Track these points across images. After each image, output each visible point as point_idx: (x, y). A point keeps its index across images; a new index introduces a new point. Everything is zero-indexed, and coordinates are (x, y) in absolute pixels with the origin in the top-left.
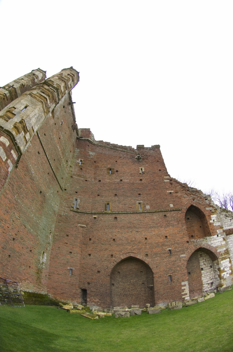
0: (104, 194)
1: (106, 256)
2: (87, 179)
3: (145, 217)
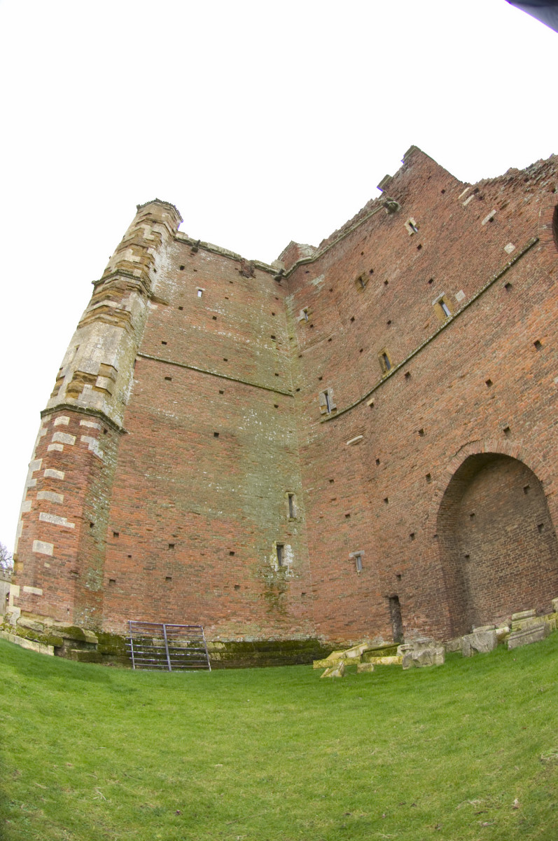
0: (368, 341)
1: (417, 485)
2: (330, 337)
3: (465, 326)
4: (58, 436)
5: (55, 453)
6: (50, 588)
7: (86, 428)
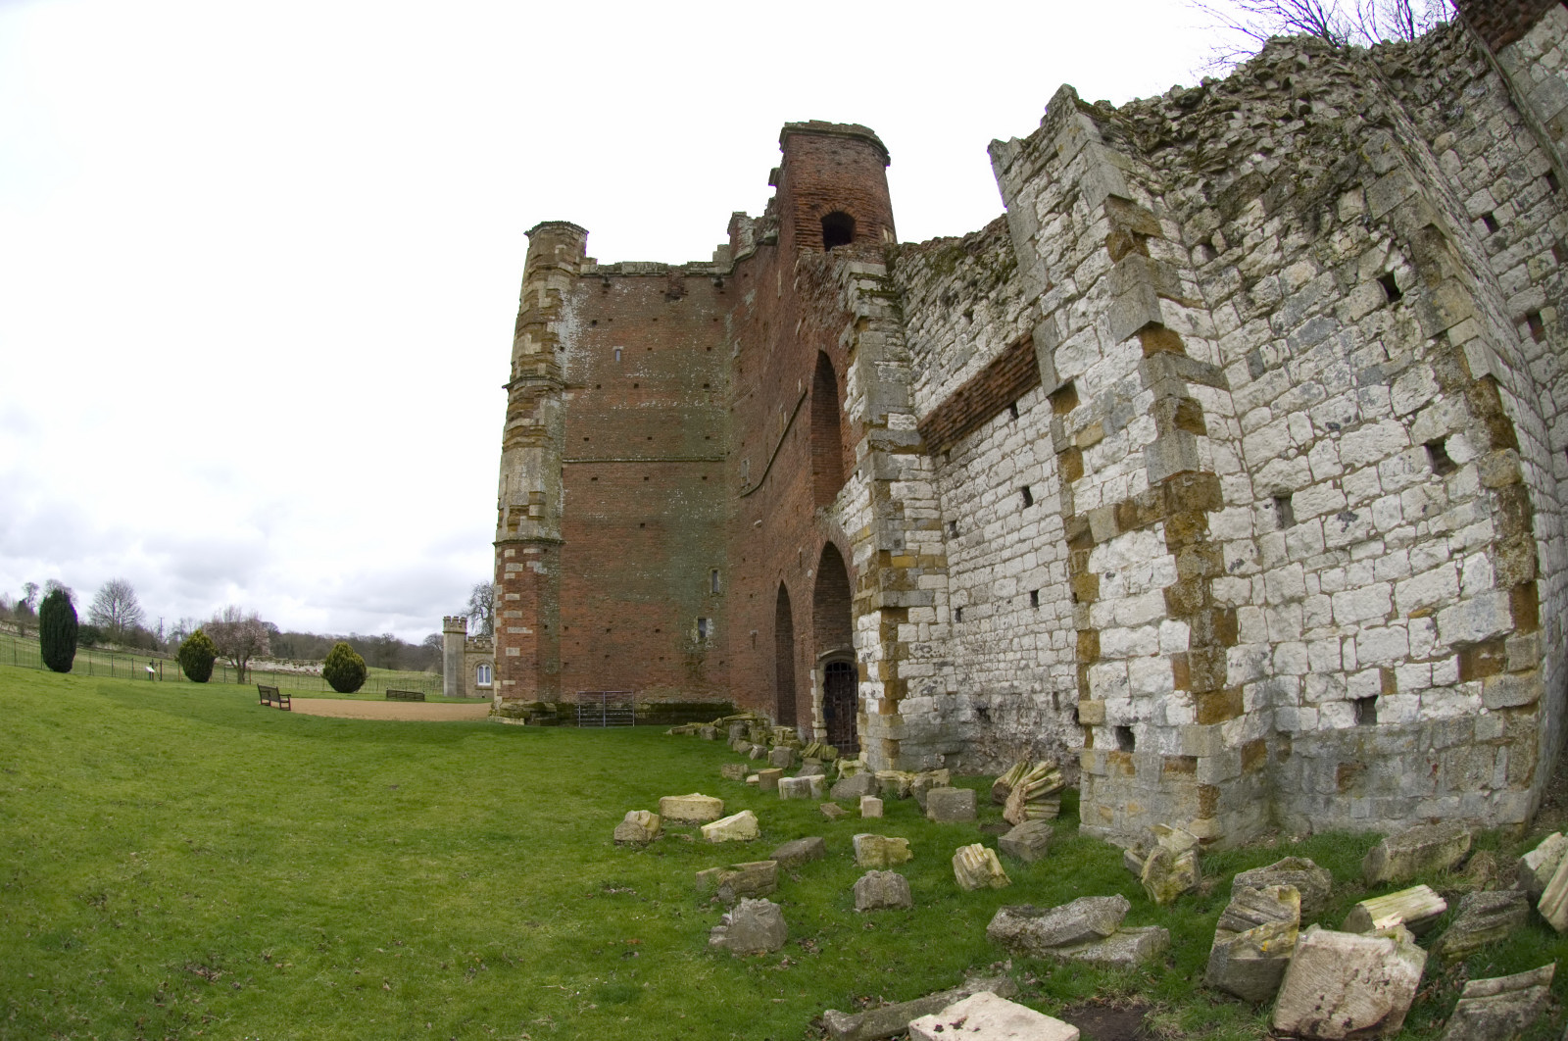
4: (509, 566)
5: (510, 581)
6: (520, 679)
7: (529, 555)
